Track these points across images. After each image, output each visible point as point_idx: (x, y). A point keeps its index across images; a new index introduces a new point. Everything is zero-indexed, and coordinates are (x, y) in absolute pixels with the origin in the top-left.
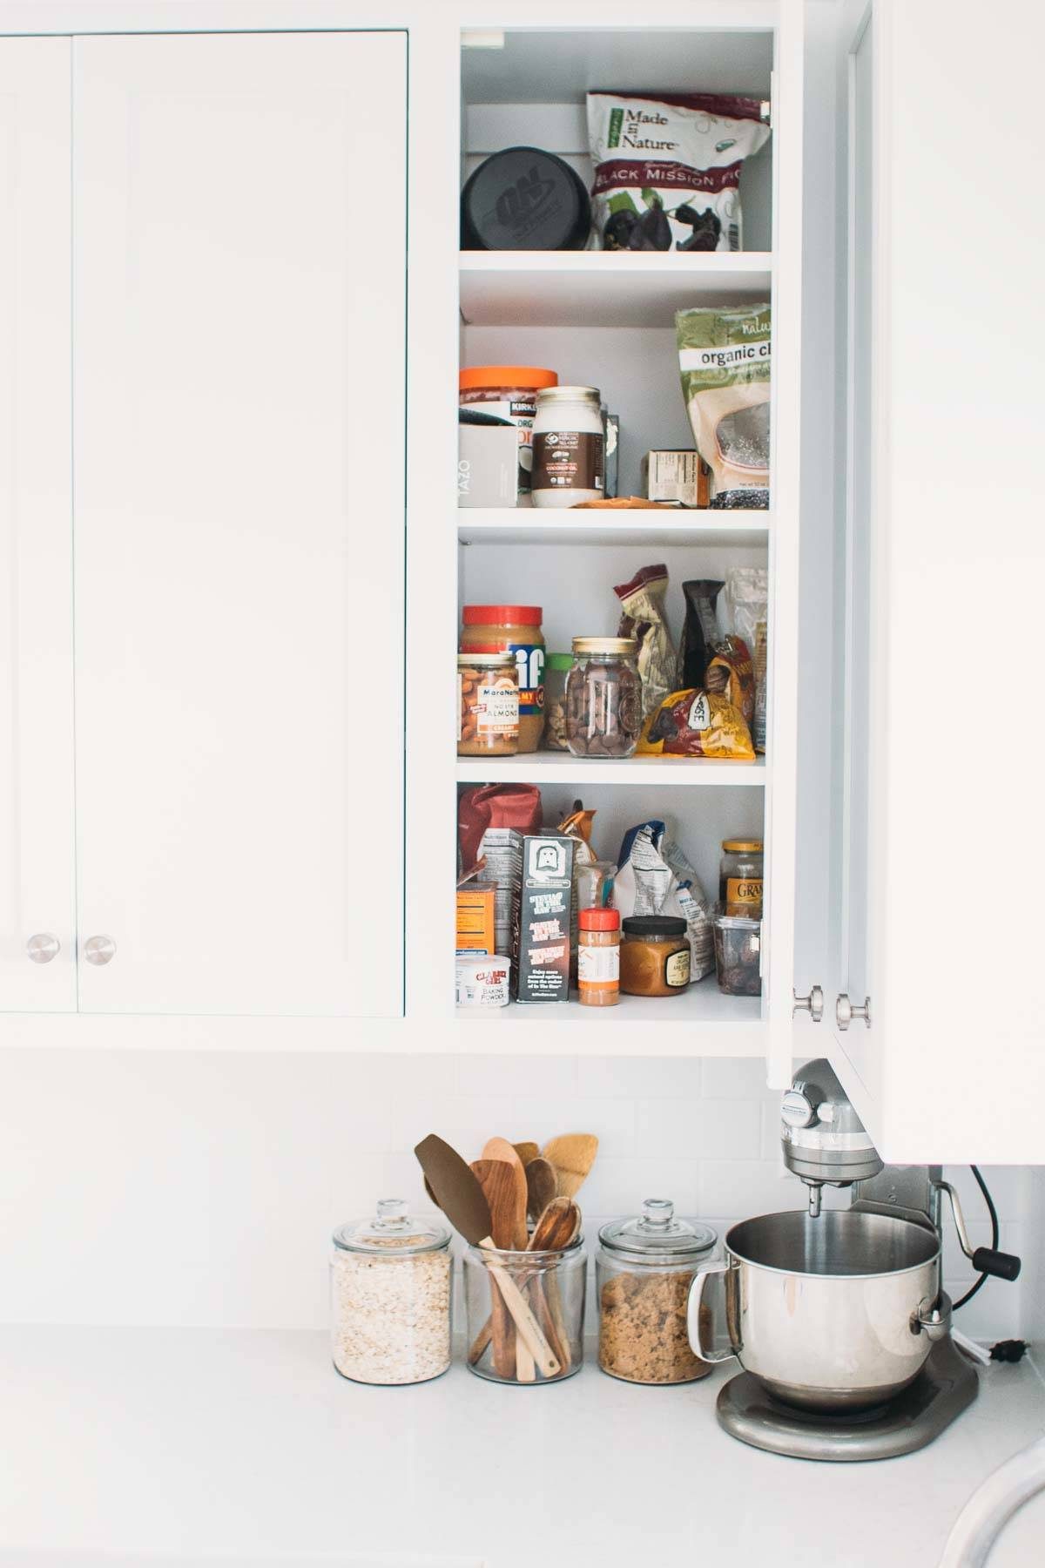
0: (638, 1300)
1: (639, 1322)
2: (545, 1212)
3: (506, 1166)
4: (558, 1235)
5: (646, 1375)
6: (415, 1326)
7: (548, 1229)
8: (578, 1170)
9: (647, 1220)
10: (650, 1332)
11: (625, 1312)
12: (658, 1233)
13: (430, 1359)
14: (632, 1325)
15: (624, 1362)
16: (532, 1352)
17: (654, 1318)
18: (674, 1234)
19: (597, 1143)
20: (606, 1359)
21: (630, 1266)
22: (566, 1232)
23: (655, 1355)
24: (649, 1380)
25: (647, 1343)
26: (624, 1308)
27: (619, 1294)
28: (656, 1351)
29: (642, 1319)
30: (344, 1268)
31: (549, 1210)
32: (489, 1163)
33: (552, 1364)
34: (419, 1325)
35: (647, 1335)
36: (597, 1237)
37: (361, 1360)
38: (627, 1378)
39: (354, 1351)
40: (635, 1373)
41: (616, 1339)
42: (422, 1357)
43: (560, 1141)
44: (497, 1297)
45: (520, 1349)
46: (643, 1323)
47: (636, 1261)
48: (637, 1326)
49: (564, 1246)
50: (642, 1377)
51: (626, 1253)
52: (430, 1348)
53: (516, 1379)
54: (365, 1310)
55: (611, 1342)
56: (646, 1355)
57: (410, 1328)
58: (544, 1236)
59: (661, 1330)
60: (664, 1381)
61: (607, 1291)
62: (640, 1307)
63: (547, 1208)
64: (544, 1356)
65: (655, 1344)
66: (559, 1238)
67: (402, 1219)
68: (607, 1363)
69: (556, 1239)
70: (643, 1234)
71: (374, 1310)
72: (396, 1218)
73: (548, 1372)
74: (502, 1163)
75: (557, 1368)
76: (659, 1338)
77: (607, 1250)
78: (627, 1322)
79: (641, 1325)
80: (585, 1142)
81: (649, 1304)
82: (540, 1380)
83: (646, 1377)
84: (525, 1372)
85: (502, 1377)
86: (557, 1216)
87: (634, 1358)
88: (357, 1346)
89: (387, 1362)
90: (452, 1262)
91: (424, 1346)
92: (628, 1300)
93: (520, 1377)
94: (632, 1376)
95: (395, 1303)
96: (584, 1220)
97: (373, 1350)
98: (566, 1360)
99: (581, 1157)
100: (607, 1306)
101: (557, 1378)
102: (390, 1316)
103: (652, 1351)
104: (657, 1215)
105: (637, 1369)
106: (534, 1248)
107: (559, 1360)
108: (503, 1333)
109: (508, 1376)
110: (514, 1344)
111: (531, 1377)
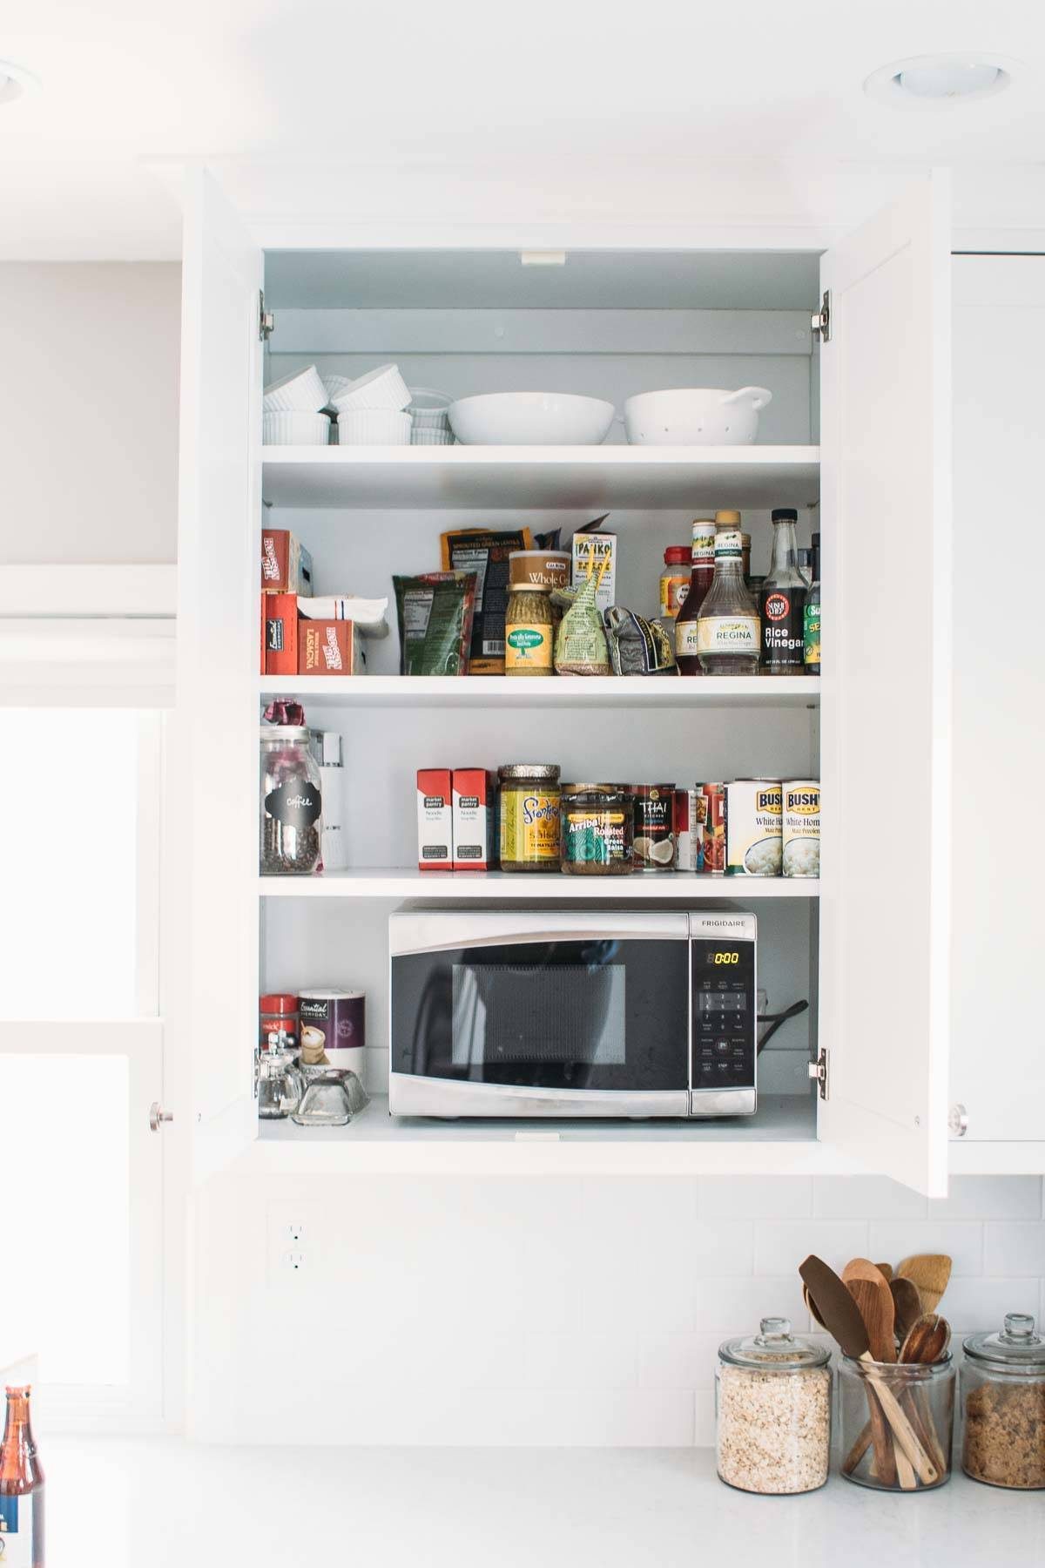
0: (1005, 1409)
1: (1010, 1430)
2: (913, 1328)
3: (872, 1285)
4: (926, 1349)
5: (1020, 1481)
6: (805, 1437)
7: (916, 1344)
8: (934, 1288)
9: (1009, 1332)
10: (1022, 1439)
11: (995, 1420)
12: (1020, 1345)
13: (817, 1469)
14: (1004, 1432)
15: (995, 1469)
16: (912, 1461)
17: (1025, 1425)
18: (1034, 1347)
19: (951, 1262)
20: (977, 1467)
21: (1000, 1376)
22: (935, 1347)
23: (1028, 1461)
24: (1021, 1485)
25: (1020, 1450)
26: (994, 1417)
27: (988, 1404)
28: (1028, 1457)
29: (1013, 1426)
30: (738, 1383)
31: (917, 1326)
32: (859, 1282)
33: (930, 1472)
34: (809, 1436)
35: (1020, 1442)
36: (961, 1348)
37: (754, 1471)
38: (1000, 1484)
39: (748, 1463)
40: (1009, 1479)
41: (987, 1446)
42: (812, 1468)
43: (914, 1262)
44: (875, 1406)
45: (899, 1457)
46: (1014, 1430)
47: (1003, 1370)
48: (1009, 1434)
49: (933, 1361)
50: (1014, 1482)
51: (995, 1364)
52: (817, 1458)
53: (899, 1487)
54: (759, 1422)
55: (983, 1450)
56: (1017, 1460)
57: (802, 1439)
58: (913, 1350)
59: (1033, 1437)
60: (1037, 1486)
61: (974, 1402)
62: (1009, 1415)
63: (915, 1324)
64: (922, 1464)
65: (1028, 1450)
66: (927, 1352)
67: (785, 1337)
68: (978, 1470)
69: (924, 1353)
70: (1005, 1345)
71: (769, 1422)
72: (779, 1335)
73: (929, 1479)
74: (868, 1282)
75: (935, 1476)
76: (1031, 1445)
77: (972, 1360)
78: (999, 1429)
79: (1013, 1433)
80: (940, 1263)
81: (1017, 1413)
82: (922, 1487)
83: (1020, 1482)
84: (907, 1479)
85: (884, 1485)
86: (924, 1332)
87: (1007, 1464)
88: (750, 1458)
89: (780, 1472)
90: (831, 1377)
91: (813, 1456)
92: (994, 1409)
93: (903, 1484)
94: (1006, 1482)
95: (789, 1415)
96: (953, 1336)
97: (767, 1461)
98: (941, 1467)
99: (936, 1276)
100: (976, 1415)
101: (934, 1486)
102: (783, 1427)
103: (1024, 1457)
104: (1019, 1328)
105: (1010, 1474)
106: (905, 1361)
107: (935, 1468)
108: (883, 1443)
109: (889, 1482)
110: (893, 1453)
111: (913, 1484)
